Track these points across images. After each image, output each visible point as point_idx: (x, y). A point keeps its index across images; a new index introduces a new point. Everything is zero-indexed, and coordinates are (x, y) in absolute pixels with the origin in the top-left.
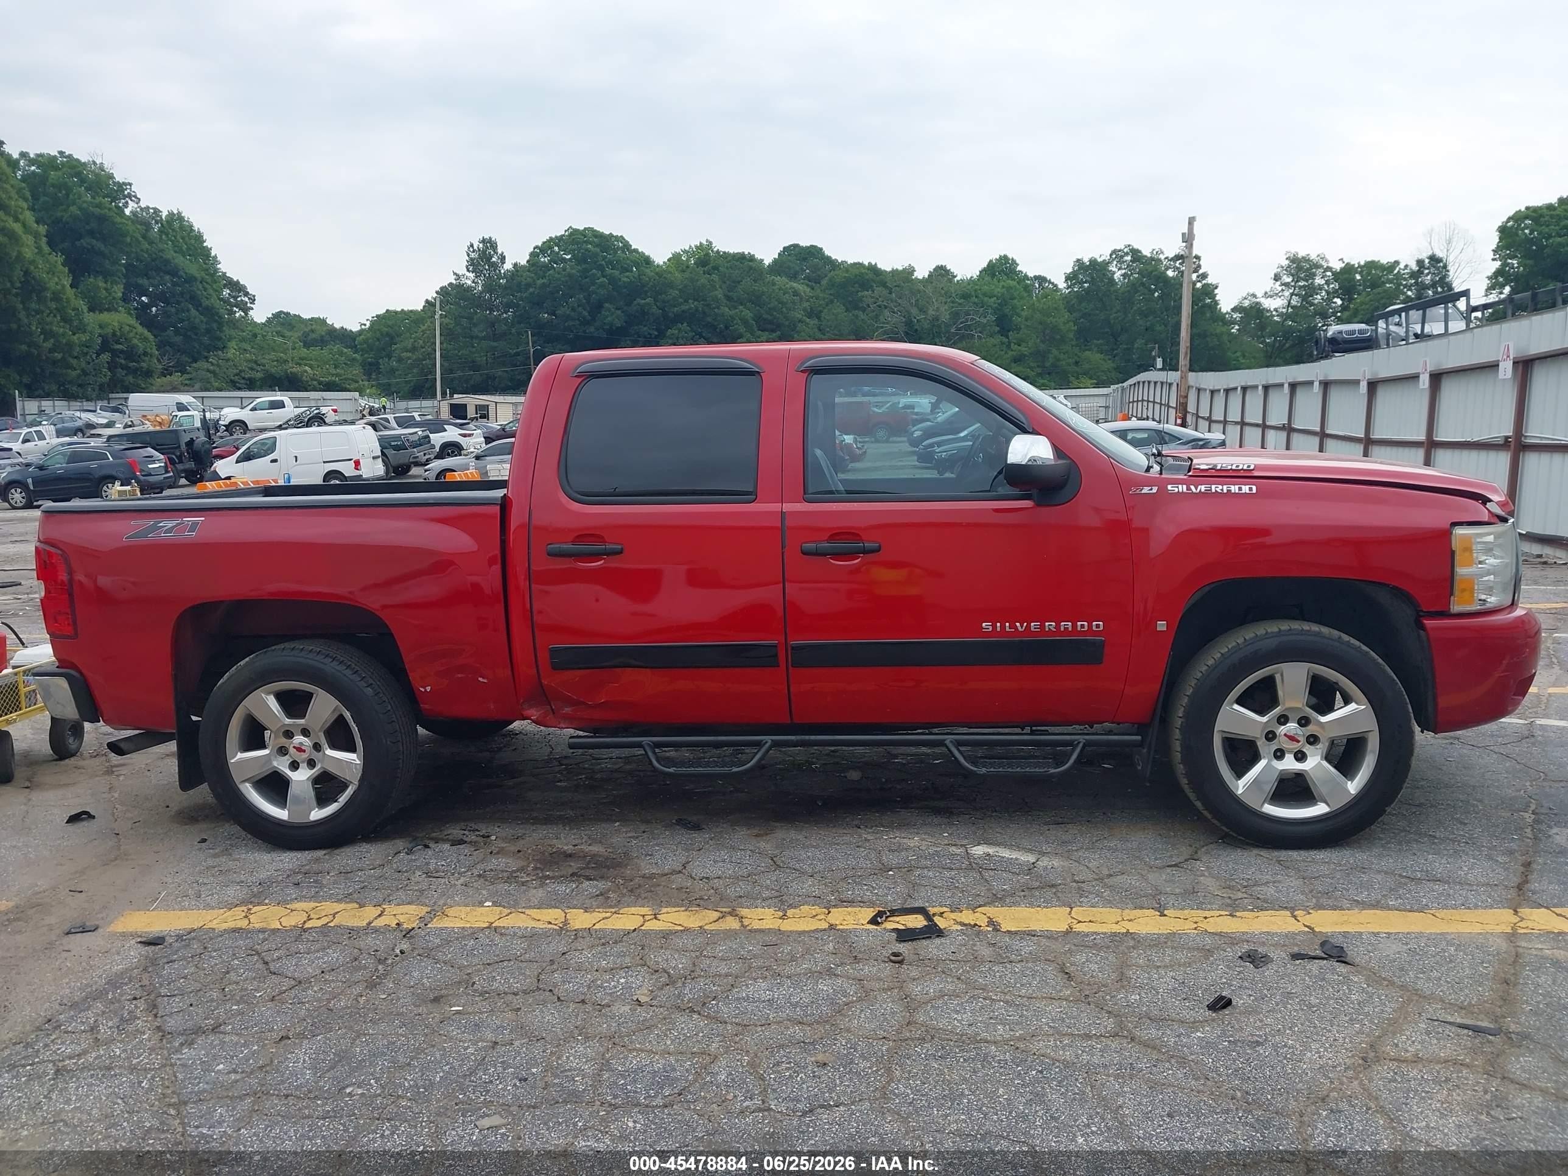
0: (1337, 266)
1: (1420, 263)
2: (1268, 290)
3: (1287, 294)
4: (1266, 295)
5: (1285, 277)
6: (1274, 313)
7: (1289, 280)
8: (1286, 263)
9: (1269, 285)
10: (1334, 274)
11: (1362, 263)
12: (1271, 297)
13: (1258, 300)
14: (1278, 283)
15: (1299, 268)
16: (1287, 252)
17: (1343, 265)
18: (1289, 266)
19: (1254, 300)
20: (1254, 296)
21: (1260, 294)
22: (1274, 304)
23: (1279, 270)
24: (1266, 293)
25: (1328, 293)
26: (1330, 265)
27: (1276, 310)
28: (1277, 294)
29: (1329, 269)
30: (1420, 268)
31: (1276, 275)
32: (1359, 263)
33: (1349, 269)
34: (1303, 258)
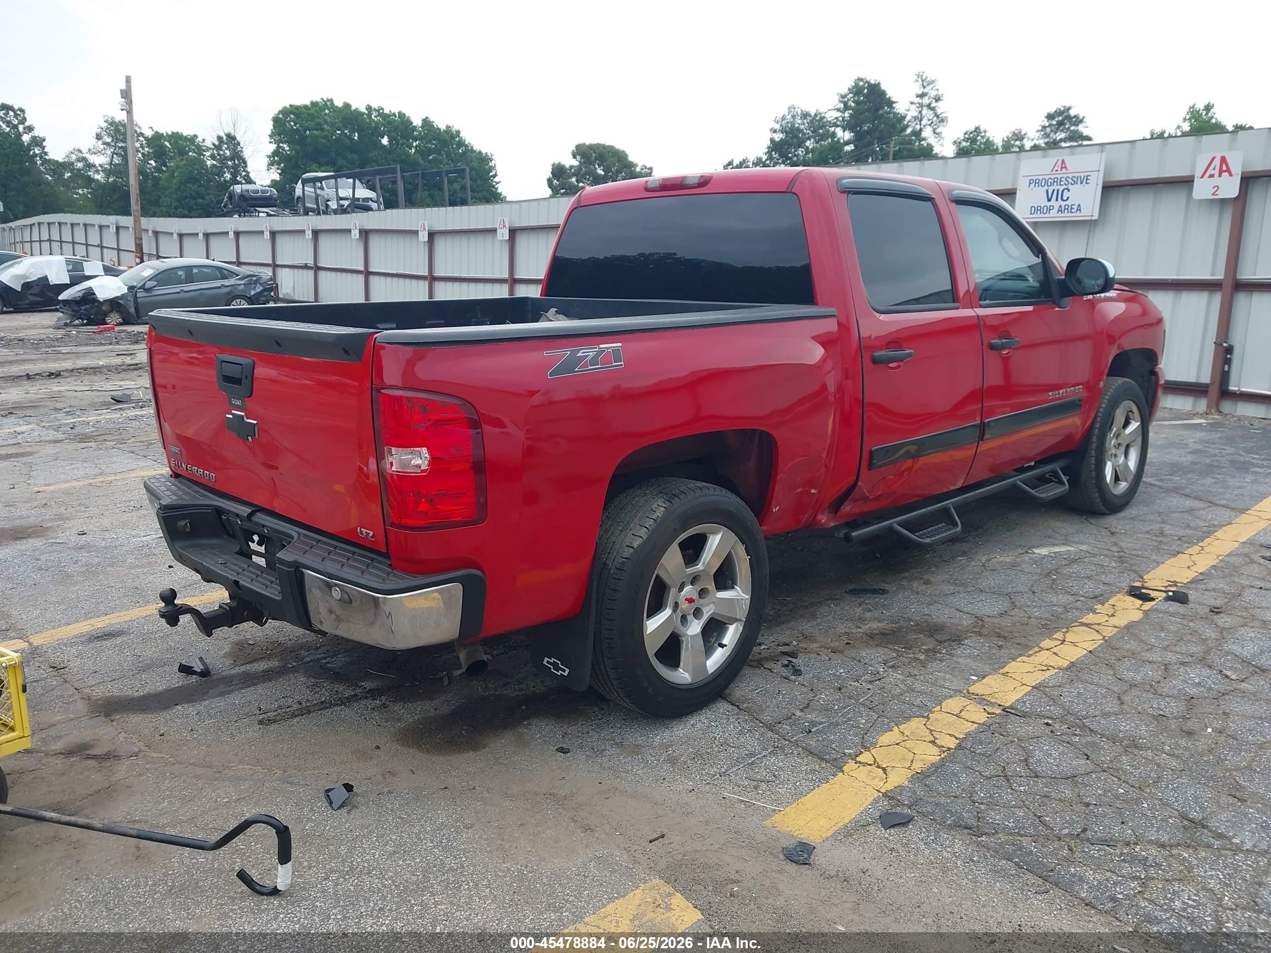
0: (149, 133)
1: (220, 138)
2: (91, 147)
3: (109, 152)
4: (91, 152)
5: (106, 137)
6: (99, 168)
7: (109, 140)
8: (104, 125)
9: (92, 143)
10: (146, 139)
11: (170, 133)
12: (95, 154)
13: (84, 155)
14: (100, 142)
15: (117, 130)
16: (104, 116)
17: (153, 133)
18: (108, 128)
19: (80, 155)
20: (80, 151)
21: (85, 150)
22: (99, 160)
23: (99, 130)
24: (90, 150)
25: (143, 154)
26: (143, 131)
27: (101, 166)
28: (99, 152)
29: (142, 134)
30: (220, 143)
31: (97, 135)
32: (167, 133)
33: (158, 136)
34: (119, 122)
